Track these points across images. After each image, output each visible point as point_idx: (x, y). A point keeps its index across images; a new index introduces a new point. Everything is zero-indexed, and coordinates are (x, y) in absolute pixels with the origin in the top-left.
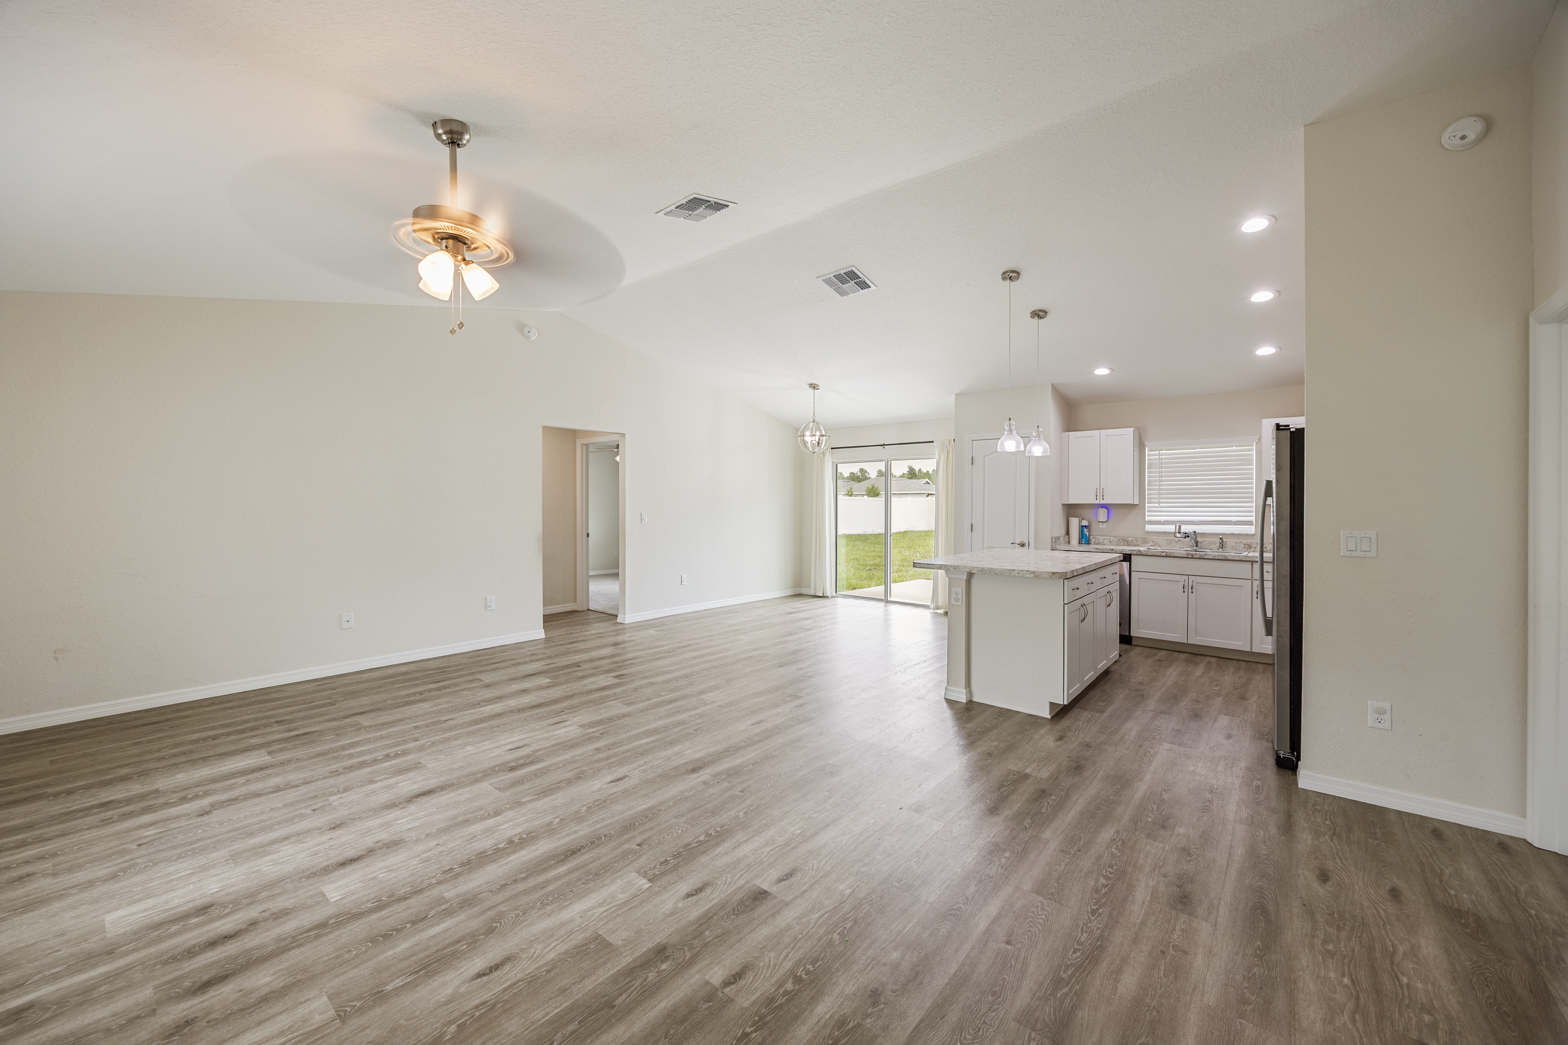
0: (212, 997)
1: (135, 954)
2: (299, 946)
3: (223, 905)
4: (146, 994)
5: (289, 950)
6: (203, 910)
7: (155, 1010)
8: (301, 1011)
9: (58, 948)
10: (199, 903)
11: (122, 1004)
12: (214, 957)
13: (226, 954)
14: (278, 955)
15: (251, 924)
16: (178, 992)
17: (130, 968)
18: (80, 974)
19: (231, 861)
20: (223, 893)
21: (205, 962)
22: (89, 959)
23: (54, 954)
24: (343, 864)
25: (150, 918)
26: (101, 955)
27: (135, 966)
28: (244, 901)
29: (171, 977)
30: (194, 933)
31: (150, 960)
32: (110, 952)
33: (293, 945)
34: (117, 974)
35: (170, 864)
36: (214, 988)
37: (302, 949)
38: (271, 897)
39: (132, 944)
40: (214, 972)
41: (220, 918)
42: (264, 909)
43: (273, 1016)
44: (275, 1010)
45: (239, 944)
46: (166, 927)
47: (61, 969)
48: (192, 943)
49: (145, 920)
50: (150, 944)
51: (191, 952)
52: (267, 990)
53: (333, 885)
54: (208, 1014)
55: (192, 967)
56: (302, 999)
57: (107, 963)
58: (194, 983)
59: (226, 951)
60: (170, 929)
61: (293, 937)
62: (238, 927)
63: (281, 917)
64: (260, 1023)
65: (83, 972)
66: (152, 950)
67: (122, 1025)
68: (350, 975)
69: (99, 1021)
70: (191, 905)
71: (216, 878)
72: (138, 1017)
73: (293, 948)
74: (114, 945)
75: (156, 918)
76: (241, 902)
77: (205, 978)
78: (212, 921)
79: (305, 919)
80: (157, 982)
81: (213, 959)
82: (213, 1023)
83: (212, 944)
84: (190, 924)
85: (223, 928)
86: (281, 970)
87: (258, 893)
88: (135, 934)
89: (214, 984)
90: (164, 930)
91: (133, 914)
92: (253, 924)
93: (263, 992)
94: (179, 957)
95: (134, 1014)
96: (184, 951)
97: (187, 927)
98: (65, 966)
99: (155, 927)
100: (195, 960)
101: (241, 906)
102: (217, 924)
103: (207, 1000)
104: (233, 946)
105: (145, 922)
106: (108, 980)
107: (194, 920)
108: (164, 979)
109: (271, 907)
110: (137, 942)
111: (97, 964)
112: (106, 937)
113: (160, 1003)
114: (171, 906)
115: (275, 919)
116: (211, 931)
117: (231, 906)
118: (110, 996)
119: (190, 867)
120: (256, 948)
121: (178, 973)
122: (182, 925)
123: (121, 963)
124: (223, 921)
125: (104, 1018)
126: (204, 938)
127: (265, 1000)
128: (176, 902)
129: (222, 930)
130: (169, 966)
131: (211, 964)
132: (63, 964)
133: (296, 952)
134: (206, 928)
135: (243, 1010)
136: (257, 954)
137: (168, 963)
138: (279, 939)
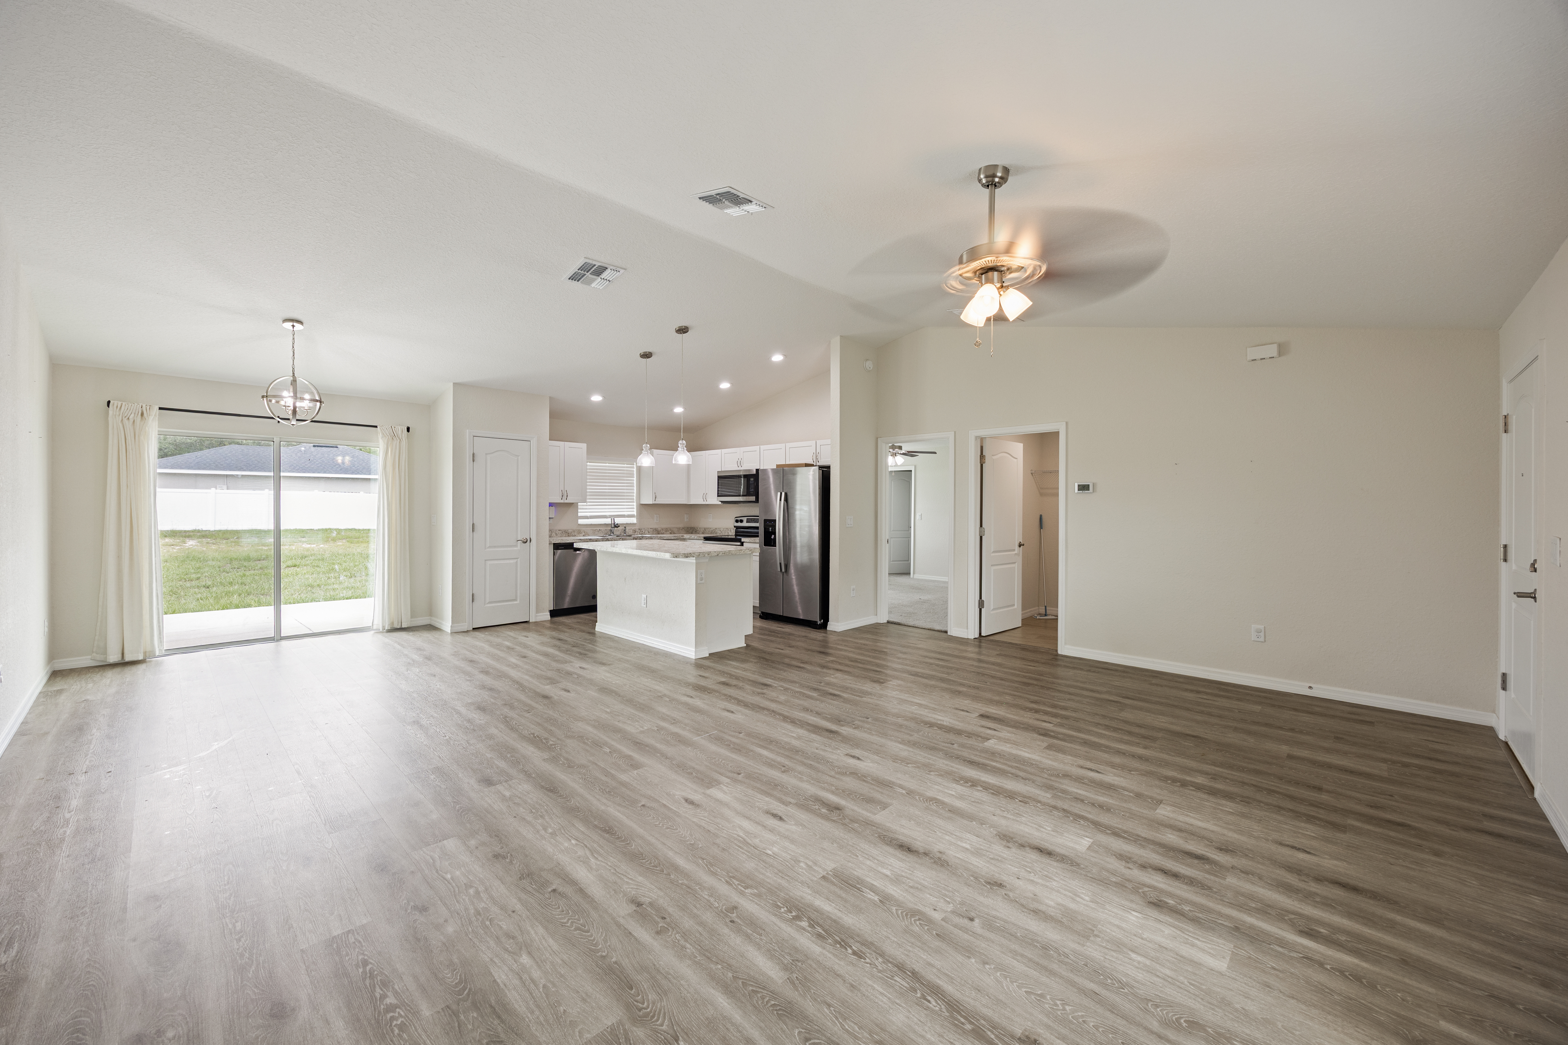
0: (1201, 850)
1: (1223, 911)
2: (1138, 836)
3: (1144, 895)
4: (1231, 880)
5: (1145, 838)
6: (1158, 905)
7: (1232, 868)
8: (1171, 815)
9: (1273, 972)
10: (1154, 913)
11: (1247, 886)
12: (1182, 868)
13: (1175, 864)
14: (1153, 841)
15: (1145, 867)
16: (1215, 866)
17: (1231, 905)
18: (1264, 930)
19: (1095, 933)
20: (1134, 906)
21: (1189, 869)
22: (1254, 937)
23: (1277, 967)
24: (1049, 853)
25: (1195, 933)
26: (1244, 933)
27: (1228, 902)
28: (1130, 886)
29: (1212, 877)
30: (1178, 892)
31: (1216, 899)
32: (1237, 929)
33: (1140, 839)
34: (1240, 907)
35: (1136, 985)
36: (1196, 853)
37: (1140, 833)
38: (1113, 873)
39: (1220, 922)
40: (1189, 860)
41: (1155, 888)
42: (1128, 870)
43: (1184, 823)
44: (1180, 824)
45: (1163, 863)
46: (1191, 914)
47: (1275, 946)
48: (1185, 887)
49: (1199, 935)
50: (1209, 911)
51: (1191, 882)
52: (1175, 833)
53: (1077, 847)
54: (1210, 845)
55: (1198, 873)
56: (1166, 818)
57: (1243, 922)
58: (1203, 864)
59: (1173, 865)
60: (1190, 910)
61: (1135, 841)
62: (1153, 872)
63: (1126, 856)
64: (1192, 825)
65: (1261, 928)
66: (1211, 904)
67: (1252, 875)
68: (1137, 809)
69: (1263, 887)
70: (1162, 917)
71: (1124, 925)
72: (1242, 871)
73: (1142, 837)
74: (1231, 933)
75: (1191, 929)
76: (1133, 888)
77: (1196, 861)
78: (1162, 891)
79: (1118, 845)
80: (1222, 881)
81: (1184, 867)
82: (1210, 840)
83: (1176, 876)
84: (1175, 902)
85: (1161, 880)
86: (1160, 834)
87: (1117, 884)
88: (1213, 929)
89: (1195, 855)
90: (1194, 913)
91: (1203, 950)
92: (1143, 867)
93: (1178, 833)
94: (1200, 885)
95: (1243, 875)
96: (1194, 886)
97: (1178, 901)
98: (1272, 946)
99: (1197, 921)
100: (1193, 876)
101: (1136, 884)
102: (1162, 886)
103: (1205, 851)
104: (1167, 865)
105: (1200, 933)
106: (1248, 908)
107: (1171, 902)
108: (1217, 879)
109: (1122, 867)
110: (1216, 920)
111: (1250, 928)
112: (1234, 946)
113: (1227, 869)
114: (1174, 930)
115: (1130, 858)
116: (1169, 885)
117: (1140, 891)
118: (1251, 897)
119: (1126, 960)
120: (1158, 853)
121: (1207, 876)
122: (1180, 905)
123: (1234, 913)
124: (1156, 884)
125: (1259, 886)
126: (1177, 883)
127: (1180, 830)
128: (1168, 931)
129: (1163, 879)
130: (1209, 885)
131: (1188, 865)
132: (1272, 949)
133: (1143, 835)
134: (1170, 889)
135: (1193, 835)
136: (1161, 850)
137: (1208, 887)
138: (1143, 847)
